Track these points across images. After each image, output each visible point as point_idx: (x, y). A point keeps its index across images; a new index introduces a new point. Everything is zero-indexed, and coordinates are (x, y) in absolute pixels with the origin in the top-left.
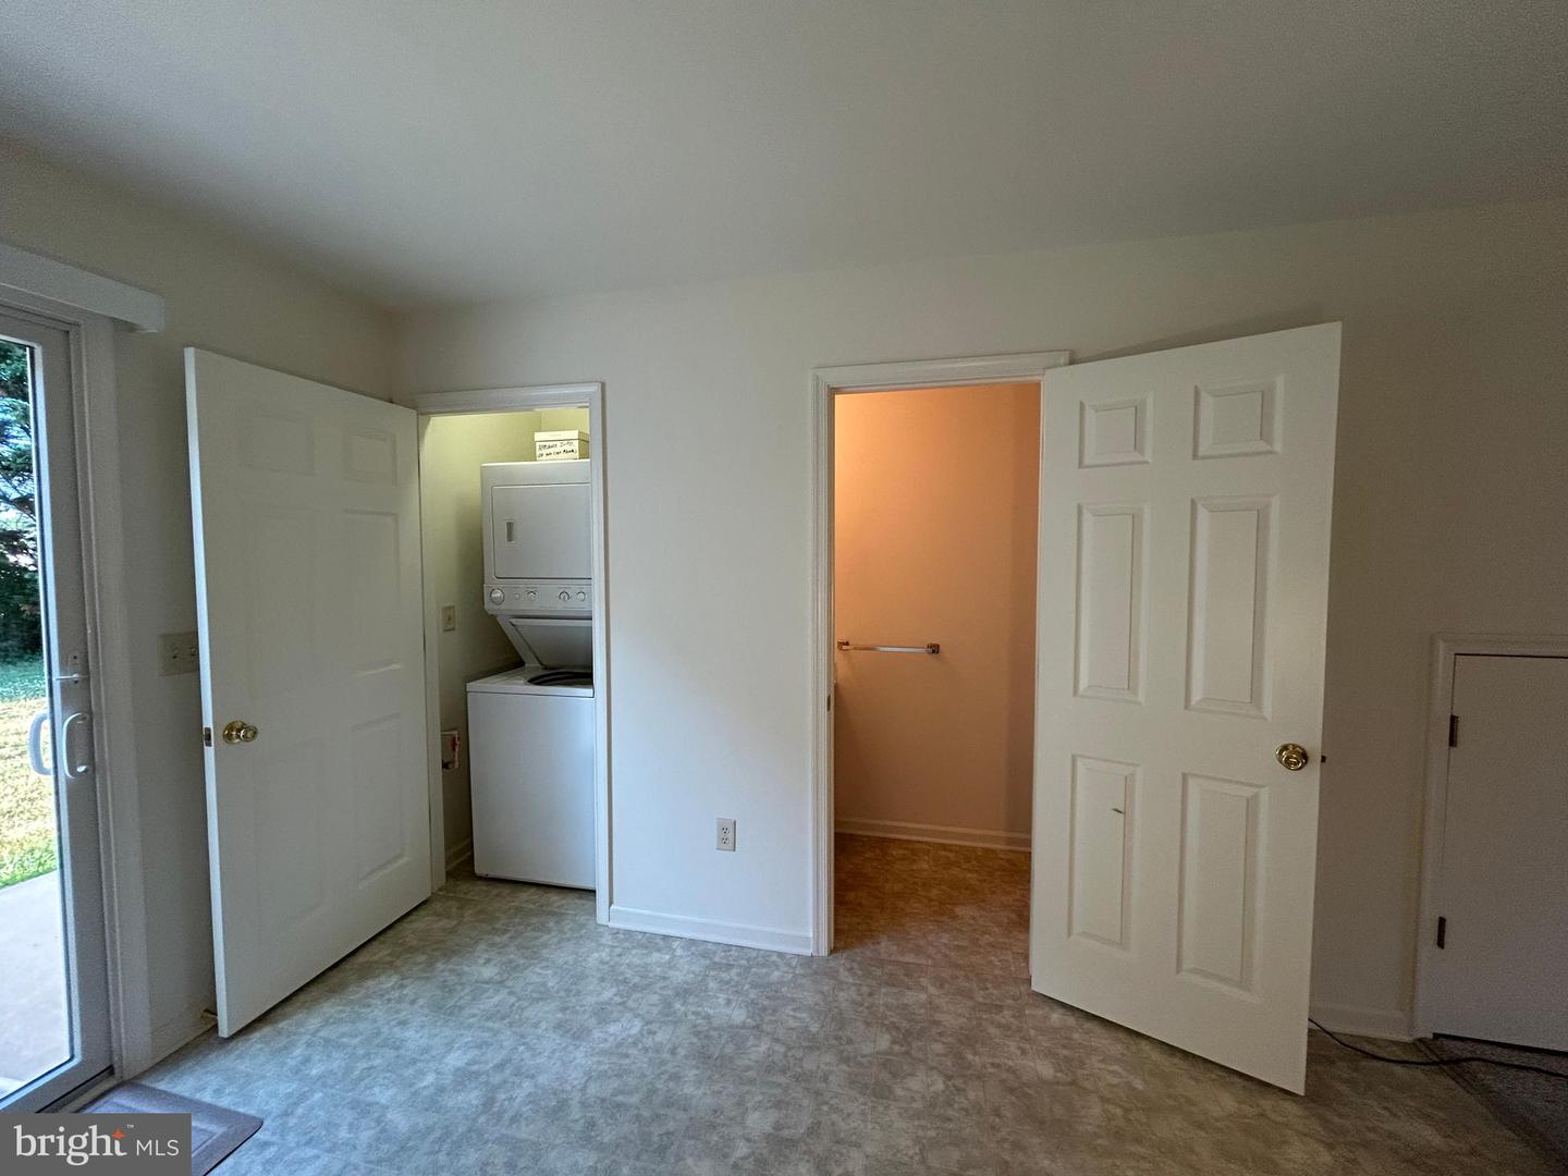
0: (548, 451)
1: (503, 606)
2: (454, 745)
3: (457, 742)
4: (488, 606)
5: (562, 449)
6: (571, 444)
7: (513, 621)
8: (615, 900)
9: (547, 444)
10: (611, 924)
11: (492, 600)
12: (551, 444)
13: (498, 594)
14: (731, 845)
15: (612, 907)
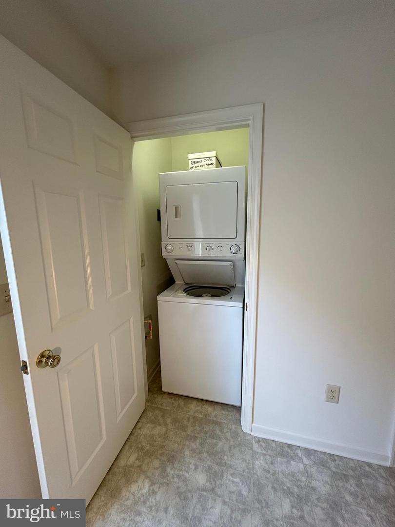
0: (196, 165)
1: (172, 254)
2: (150, 327)
3: (152, 326)
4: (164, 254)
5: (205, 164)
6: (211, 160)
7: (176, 261)
8: (254, 422)
9: (196, 160)
10: (252, 434)
11: (167, 251)
12: (198, 160)
13: (169, 248)
14: (336, 399)
15: (253, 424)
